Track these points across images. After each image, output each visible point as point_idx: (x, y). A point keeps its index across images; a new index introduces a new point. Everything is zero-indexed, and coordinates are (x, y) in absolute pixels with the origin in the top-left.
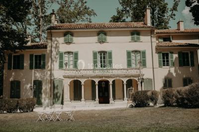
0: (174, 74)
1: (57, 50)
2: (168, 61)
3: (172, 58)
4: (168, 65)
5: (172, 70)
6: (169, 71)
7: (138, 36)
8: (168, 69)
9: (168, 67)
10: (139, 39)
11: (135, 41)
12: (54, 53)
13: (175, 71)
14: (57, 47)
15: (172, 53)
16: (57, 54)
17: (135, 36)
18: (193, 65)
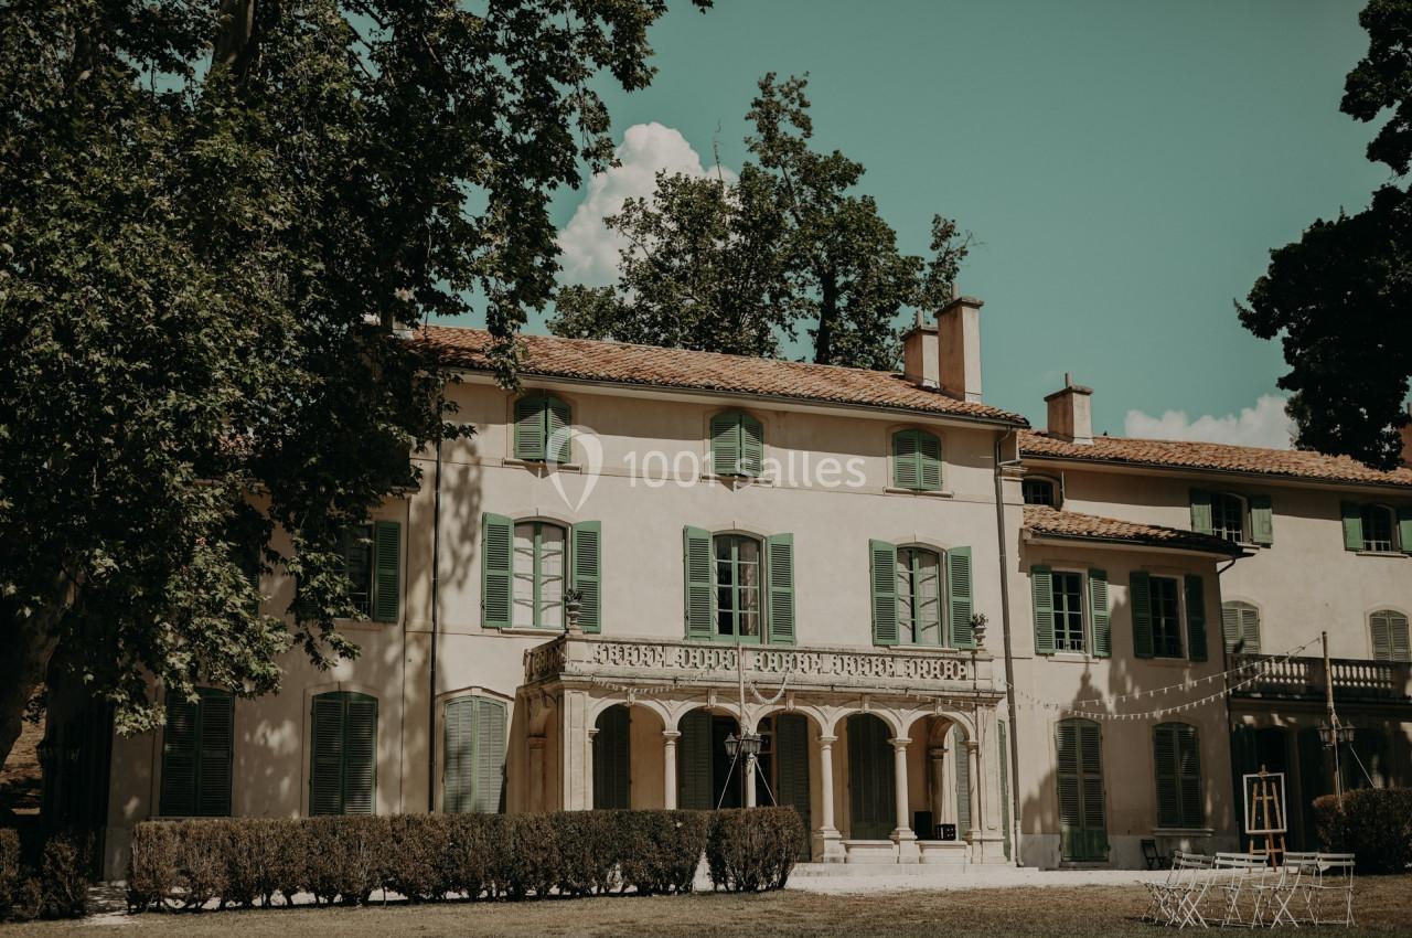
0: (1110, 702)
1: (464, 510)
2: (1076, 622)
3: (1101, 604)
4: (1077, 645)
5: (1100, 673)
6: (1085, 679)
7: (931, 462)
8: (1081, 669)
9: (1077, 655)
10: (933, 477)
11: (917, 492)
12: (450, 525)
13: (1116, 684)
14: (467, 491)
15: (1101, 576)
16: (466, 535)
17: (918, 460)
18: (1199, 653)
